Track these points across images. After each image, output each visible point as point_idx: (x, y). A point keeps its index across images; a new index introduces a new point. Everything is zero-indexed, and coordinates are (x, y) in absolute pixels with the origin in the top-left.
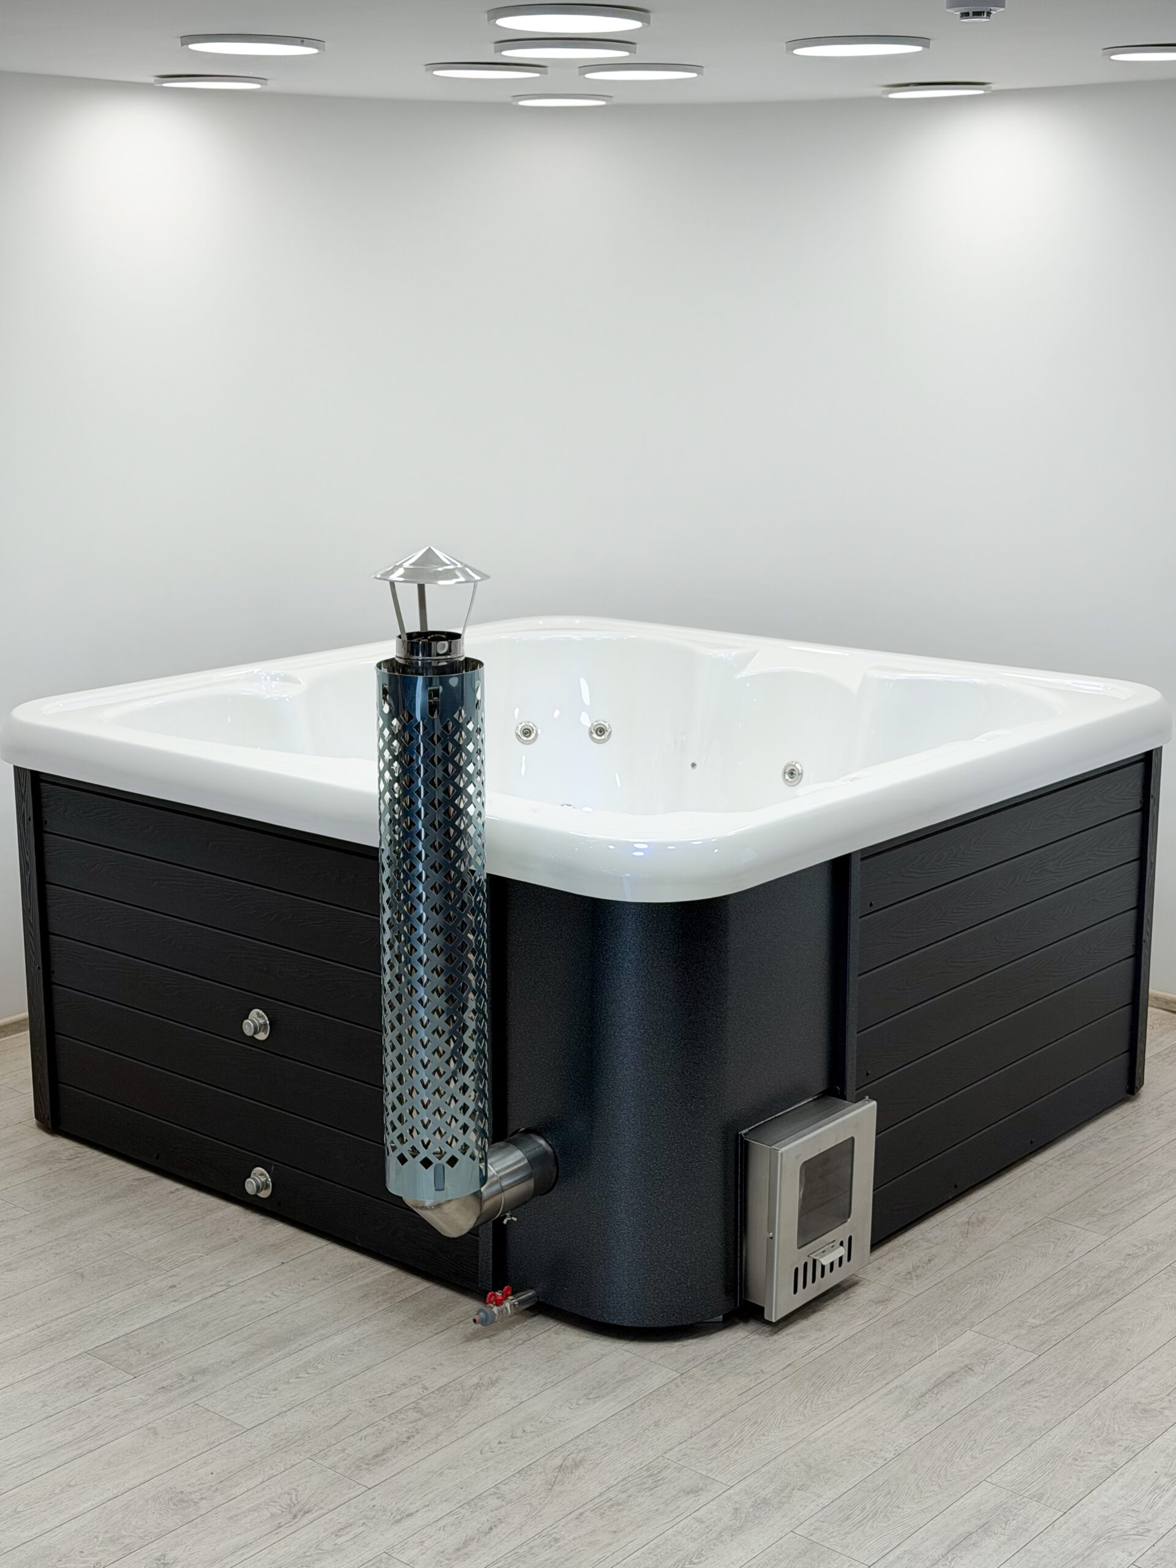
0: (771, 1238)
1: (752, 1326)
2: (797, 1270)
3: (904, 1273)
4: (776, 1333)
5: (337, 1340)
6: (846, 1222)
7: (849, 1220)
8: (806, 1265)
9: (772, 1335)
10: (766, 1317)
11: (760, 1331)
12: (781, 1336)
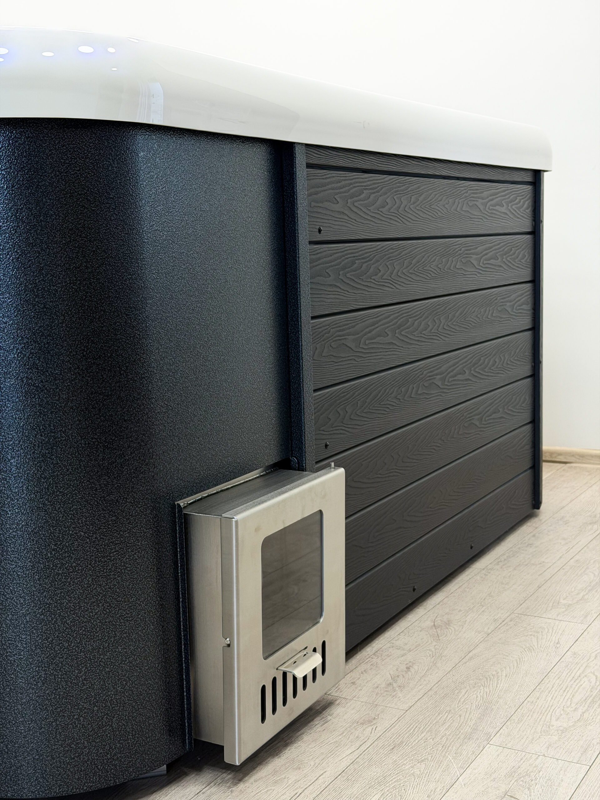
0: (229, 645)
1: (208, 775)
2: (263, 689)
3: (383, 685)
4: (240, 780)
6: (318, 622)
7: (321, 620)
8: (274, 680)
9: (236, 784)
10: (227, 760)
11: (219, 780)
12: (247, 784)
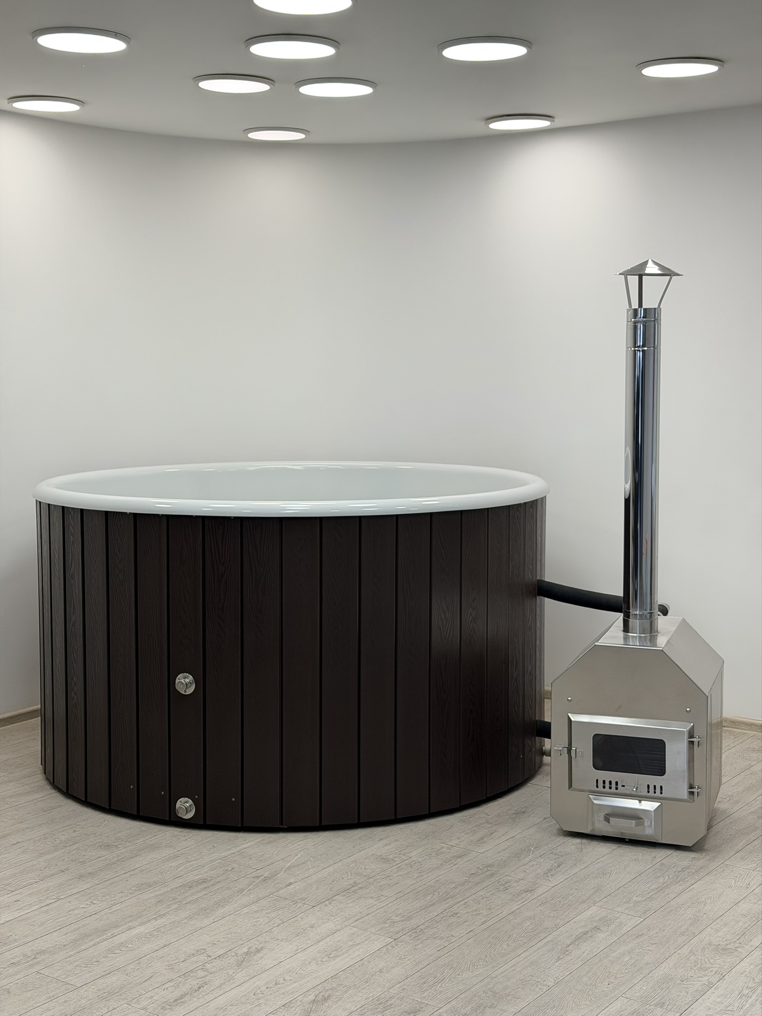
5: (141, 929)
